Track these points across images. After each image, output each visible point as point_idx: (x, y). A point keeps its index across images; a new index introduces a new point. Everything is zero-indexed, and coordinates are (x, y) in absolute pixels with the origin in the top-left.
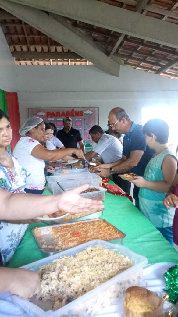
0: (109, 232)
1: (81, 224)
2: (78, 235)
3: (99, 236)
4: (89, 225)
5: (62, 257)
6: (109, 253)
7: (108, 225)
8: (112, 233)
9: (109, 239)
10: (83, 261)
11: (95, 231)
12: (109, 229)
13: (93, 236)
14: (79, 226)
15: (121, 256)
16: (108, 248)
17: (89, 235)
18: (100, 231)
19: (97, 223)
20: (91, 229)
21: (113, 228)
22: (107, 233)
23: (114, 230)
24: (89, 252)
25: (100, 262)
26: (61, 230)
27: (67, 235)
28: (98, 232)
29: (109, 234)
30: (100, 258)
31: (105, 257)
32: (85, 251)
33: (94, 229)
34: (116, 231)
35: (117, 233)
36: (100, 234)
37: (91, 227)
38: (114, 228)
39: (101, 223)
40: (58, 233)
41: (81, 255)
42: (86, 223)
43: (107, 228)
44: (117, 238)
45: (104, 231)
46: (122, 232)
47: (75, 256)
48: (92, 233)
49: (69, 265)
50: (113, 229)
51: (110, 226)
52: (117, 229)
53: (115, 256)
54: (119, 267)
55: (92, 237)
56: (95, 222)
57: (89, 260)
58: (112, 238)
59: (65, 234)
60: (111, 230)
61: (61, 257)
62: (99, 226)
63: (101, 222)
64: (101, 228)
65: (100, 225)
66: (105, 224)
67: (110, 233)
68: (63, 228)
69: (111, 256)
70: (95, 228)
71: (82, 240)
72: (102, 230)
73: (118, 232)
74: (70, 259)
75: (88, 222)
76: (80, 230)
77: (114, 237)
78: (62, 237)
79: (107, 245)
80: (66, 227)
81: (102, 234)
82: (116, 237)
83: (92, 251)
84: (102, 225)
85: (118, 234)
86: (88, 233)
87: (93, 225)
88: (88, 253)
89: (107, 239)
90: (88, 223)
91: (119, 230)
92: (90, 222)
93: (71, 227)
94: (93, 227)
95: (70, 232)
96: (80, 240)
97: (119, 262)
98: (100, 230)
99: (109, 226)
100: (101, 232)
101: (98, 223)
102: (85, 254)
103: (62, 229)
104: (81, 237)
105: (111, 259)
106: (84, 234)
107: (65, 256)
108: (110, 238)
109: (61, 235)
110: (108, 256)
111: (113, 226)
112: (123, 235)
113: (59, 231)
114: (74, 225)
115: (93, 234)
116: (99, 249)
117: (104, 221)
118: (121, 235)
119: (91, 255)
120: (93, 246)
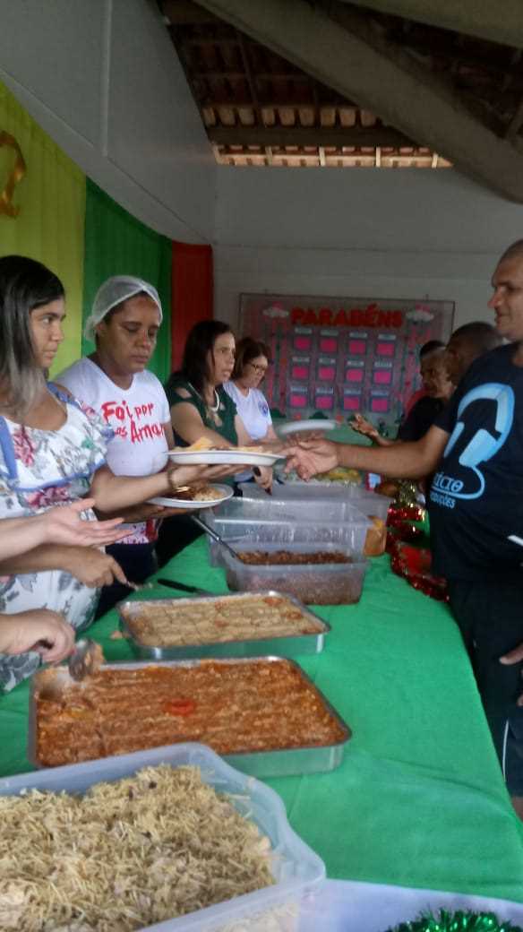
0: (296, 714)
1: (212, 671)
2: (182, 710)
3: (257, 723)
7: (304, 684)
8: (305, 717)
9: (284, 743)
10: (90, 826)
11: (251, 701)
12: (297, 703)
13: (237, 720)
15: (244, 829)
17: (221, 714)
18: (265, 706)
19: (266, 672)
20: (240, 691)
21: (316, 700)
22: (289, 717)
23: (315, 708)
24: (139, 789)
25: (154, 839)
26: (134, 681)
28: (257, 707)
29: (293, 719)
30: (164, 823)
32: (126, 784)
33: (250, 693)
34: (321, 713)
35: (326, 720)
36: (261, 718)
37: (242, 685)
38: (321, 700)
39: (281, 676)
42: (230, 667)
43: (294, 696)
44: (314, 741)
45: (280, 706)
46: (340, 721)
48: (235, 708)
49: (30, 831)
50: (312, 705)
51: (308, 692)
52: (327, 703)
53: (226, 823)
55: (229, 724)
56: (264, 669)
57: (119, 825)
59: (144, 698)
60: (307, 704)
62: (270, 687)
63: (281, 670)
64: (275, 696)
65: (273, 681)
66: (291, 680)
67: (296, 719)
68: (146, 677)
70: (254, 689)
71: (193, 733)
72: (272, 702)
73: (328, 715)
75: (236, 666)
76: (199, 691)
77: (307, 736)
80: (157, 673)
82: (315, 736)
83: (152, 786)
84: (280, 684)
85: (325, 726)
86: (219, 709)
87: (249, 680)
88: (131, 794)
89: (280, 740)
91: (333, 711)
92: (245, 665)
93: (172, 677)
94: (246, 688)
95: (162, 694)
96: (186, 729)
98: (267, 700)
99: (305, 690)
100: (267, 710)
101: (271, 672)
102: (120, 797)
103: (140, 681)
104: (192, 717)
105: (203, 834)
106: (207, 707)
111: (319, 694)
112: (341, 734)
115: (238, 715)
117: (295, 670)
118: (335, 730)
119: (141, 802)
120: (175, 764)
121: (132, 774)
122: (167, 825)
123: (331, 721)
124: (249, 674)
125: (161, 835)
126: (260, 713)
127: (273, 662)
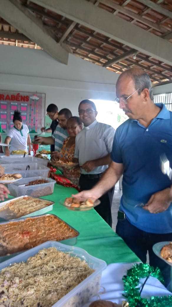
0: (61, 230)
1: (31, 221)
3: (51, 234)
4: (39, 222)
5: (12, 264)
6: (64, 257)
7: (60, 221)
8: (65, 231)
9: (62, 239)
10: (36, 269)
11: (47, 228)
12: (61, 226)
13: (45, 235)
14: (29, 224)
15: (77, 259)
16: (63, 251)
17: (39, 234)
18: (51, 229)
19: (47, 219)
20: (42, 226)
21: (65, 225)
22: (60, 231)
23: (66, 227)
24: (42, 256)
25: (55, 268)
26: (7, 229)
27: (15, 235)
28: (49, 230)
29: (61, 232)
30: (54, 263)
31: (60, 262)
32: (38, 256)
33: (46, 226)
34: (68, 229)
36: (52, 232)
37: (42, 224)
38: (67, 224)
39: (52, 220)
40: (5, 232)
41: (34, 261)
42: (36, 219)
43: (59, 225)
44: (70, 236)
45: (56, 229)
46: (75, 230)
47: (27, 263)
48: (43, 231)
49: (21, 274)
50: (65, 227)
51: (62, 223)
52: (70, 226)
53: (71, 259)
54: (77, 274)
55: (43, 236)
56: (46, 218)
57: (44, 266)
58: (65, 237)
59: (12, 233)
60: (64, 227)
61: (10, 265)
62: (50, 223)
63: (52, 218)
64: (53, 226)
65: (51, 221)
66: (56, 220)
67: (62, 231)
69: (66, 260)
70: (46, 225)
71: (33, 241)
72: (53, 227)
73: (71, 229)
74: (21, 266)
75: (38, 218)
76: (30, 228)
77: (67, 236)
78: (9, 238)
79: (61, 247)
80: (14, 224)
81: (54, 232)
82: (70, 235)
83: (46, 255)
84: (53, 222)
85: (71, 232)
86: (39, 232)
87: (44, 222)
88: (41, 258)
89: (60, 238)
90: (37, 220)
91: (72, 227)
92: (40, 218)
93: (19, 225)
94: (44, 225)
95: (18, 231)
97: (76, 266)
98: (52, 227)
100: (53, 230)
101: (49, 219)
102: (39, 260)
103: (9, 228)
104: (31, 236)
105: (66, 263)
107: (15, 264)
108: (63, 237)
109: (8, 234)
110: (63, 261)
111: (66, 223)
112: (77, 234)
113: (6, 229)
114: (22, 222)
115: (45, 233)
116: (54, 252)
117: (56, 217)
118: (74, 233)
119: (45, 259)
120: (47, 248)
121: (37, 253)
122: (56, 263)
123: (72, 230)
124: (43, 220)
125: (56, 266)
126: (51, 231)
127: (48, 216)
